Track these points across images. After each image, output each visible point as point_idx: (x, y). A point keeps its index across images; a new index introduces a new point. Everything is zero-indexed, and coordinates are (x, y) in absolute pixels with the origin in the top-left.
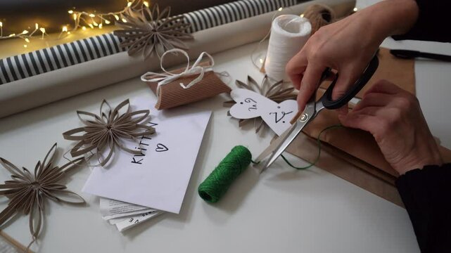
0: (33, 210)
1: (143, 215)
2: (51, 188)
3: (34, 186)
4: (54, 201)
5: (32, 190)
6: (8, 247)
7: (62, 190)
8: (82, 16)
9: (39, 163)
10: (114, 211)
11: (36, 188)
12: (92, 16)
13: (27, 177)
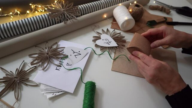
0: (15, 89)
1: (58, 92)
2: (23, 79)
3: (15, 79)
4: (24, 85)
5: (15, 80)
6: (3, 106)
7: (28, 80)
8: (35, 6)
9: (17, 69)
10: (46, 90)
11: (16, 79)
12: (40, 6)
13: (12, 75)
